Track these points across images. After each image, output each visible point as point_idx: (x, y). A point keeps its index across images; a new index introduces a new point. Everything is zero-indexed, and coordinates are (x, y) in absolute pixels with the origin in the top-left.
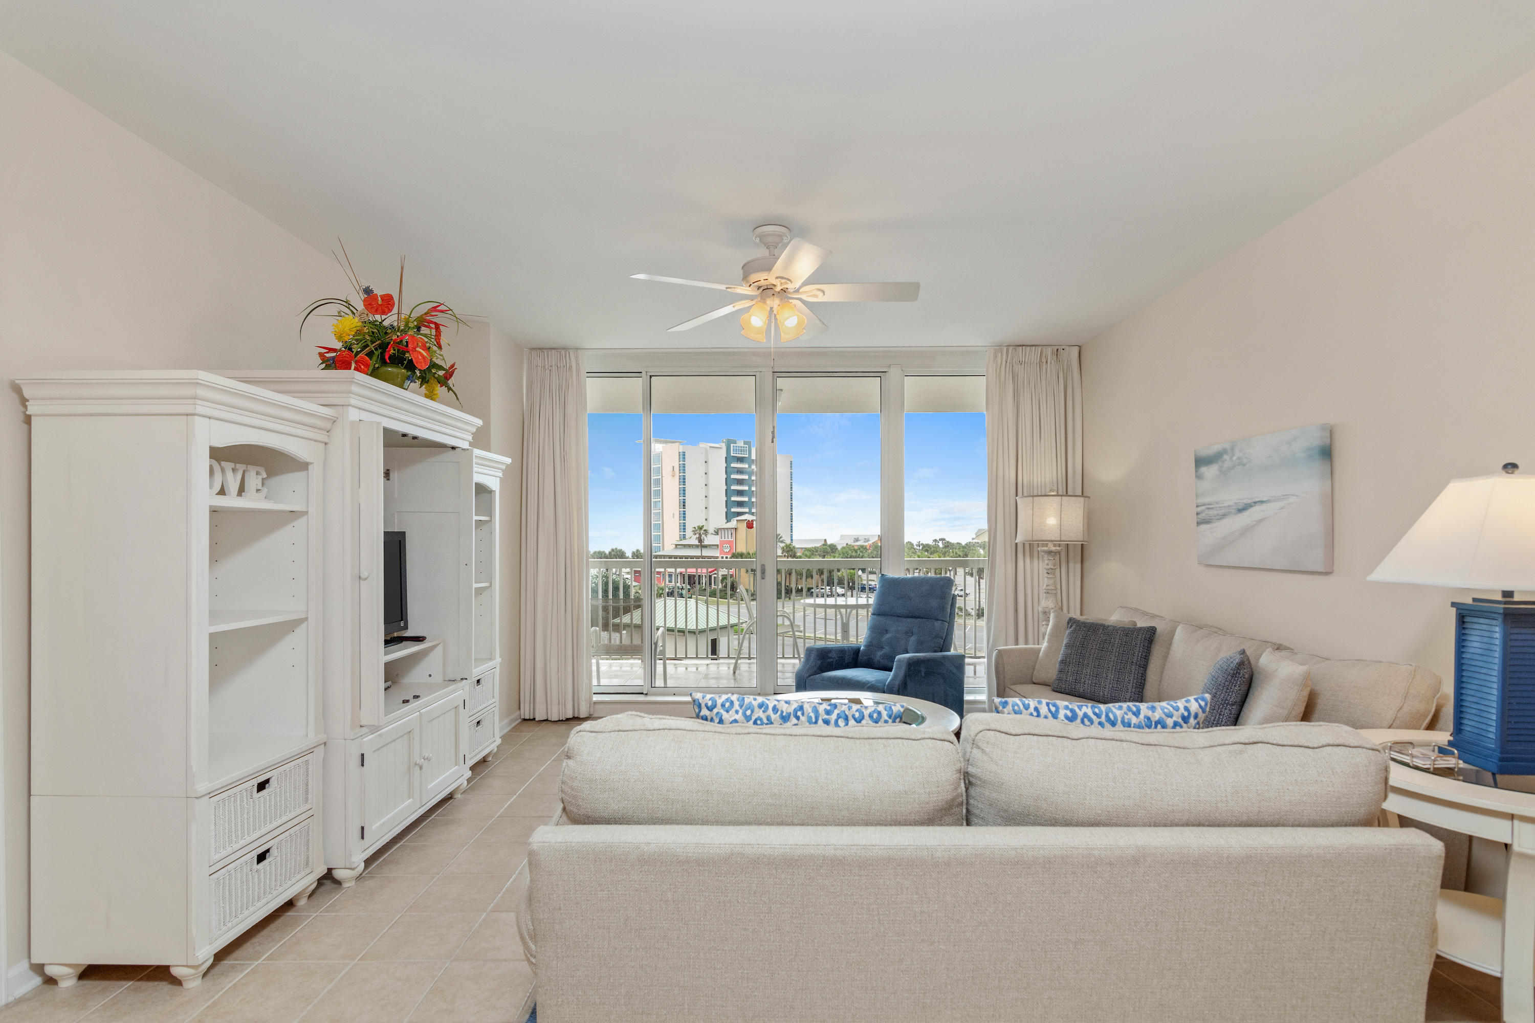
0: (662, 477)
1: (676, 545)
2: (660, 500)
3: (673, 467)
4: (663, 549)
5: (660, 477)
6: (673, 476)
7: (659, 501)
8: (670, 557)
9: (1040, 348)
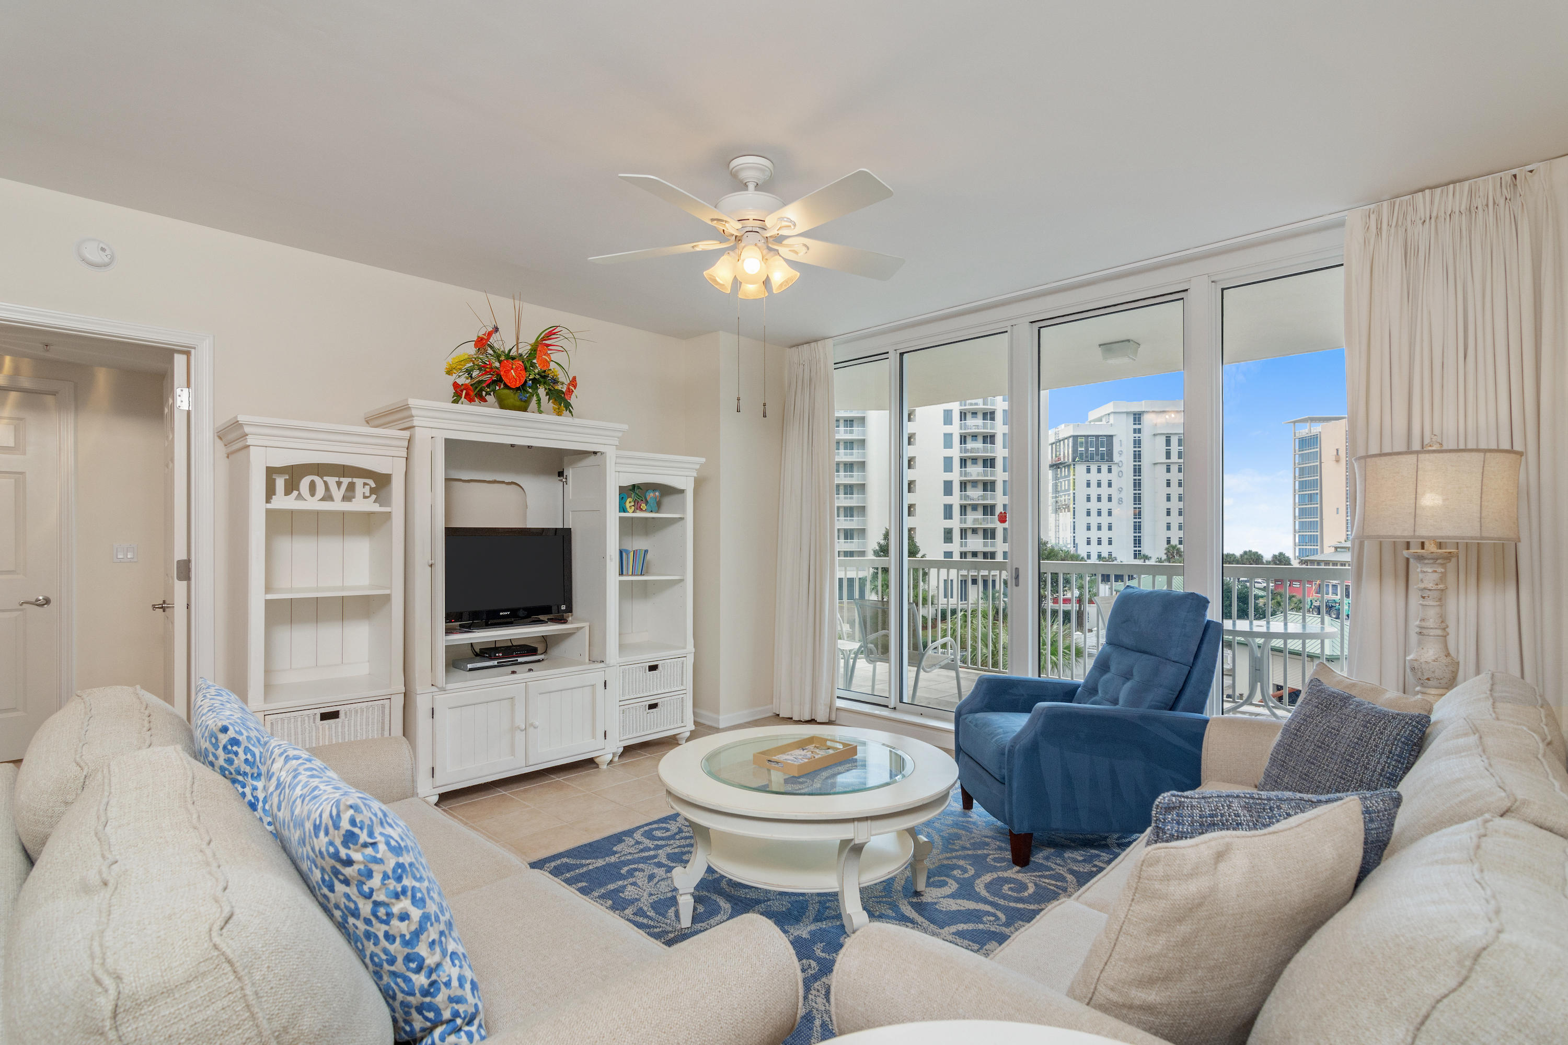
0: (1321, 463)
1: (1336, 548)
2: (1318, 491)
3: (1337, 450)
4: (1322, 552)
5: (1318, 463)
6: (1337, 461)
7: (1317, 494)
8: (1327, 563)
9: (1467, 184)
